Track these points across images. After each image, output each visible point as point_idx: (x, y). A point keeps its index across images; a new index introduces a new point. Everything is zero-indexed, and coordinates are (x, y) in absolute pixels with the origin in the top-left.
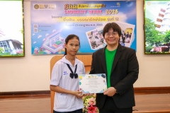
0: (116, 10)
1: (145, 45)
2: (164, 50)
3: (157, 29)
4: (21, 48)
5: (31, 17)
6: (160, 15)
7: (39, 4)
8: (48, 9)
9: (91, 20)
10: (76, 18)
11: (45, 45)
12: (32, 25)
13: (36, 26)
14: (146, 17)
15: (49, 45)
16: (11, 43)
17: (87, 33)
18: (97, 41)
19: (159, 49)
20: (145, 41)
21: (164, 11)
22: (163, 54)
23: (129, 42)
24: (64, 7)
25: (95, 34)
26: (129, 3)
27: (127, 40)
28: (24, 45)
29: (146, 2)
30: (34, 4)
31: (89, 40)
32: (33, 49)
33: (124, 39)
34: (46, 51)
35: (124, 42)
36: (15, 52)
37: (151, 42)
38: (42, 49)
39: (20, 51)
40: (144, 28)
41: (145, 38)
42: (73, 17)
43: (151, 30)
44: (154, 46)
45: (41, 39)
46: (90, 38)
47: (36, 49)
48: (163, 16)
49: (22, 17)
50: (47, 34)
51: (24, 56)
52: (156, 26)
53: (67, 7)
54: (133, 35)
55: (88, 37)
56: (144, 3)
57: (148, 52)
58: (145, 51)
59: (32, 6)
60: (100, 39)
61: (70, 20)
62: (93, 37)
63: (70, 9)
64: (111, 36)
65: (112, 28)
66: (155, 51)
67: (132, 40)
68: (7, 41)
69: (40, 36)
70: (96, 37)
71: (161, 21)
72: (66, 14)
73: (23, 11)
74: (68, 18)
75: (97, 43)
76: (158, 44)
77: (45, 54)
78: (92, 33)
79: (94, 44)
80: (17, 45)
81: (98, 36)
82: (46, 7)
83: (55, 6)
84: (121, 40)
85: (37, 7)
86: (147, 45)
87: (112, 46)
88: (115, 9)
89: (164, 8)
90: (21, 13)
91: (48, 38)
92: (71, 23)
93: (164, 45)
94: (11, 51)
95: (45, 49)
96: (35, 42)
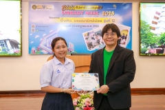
0: (113, 12)
1: (140, 47)
2: (159, 52)
3: (152, 31)
4: (18, 47)
5: (29, 17)
6: (155, 17)
7: (37, 5)
8: (45, 9)
9: (87, 21)
10: (73, 19)
11: (42, 45)
12: (29, 25)
13: (33, 26)
14: (141, 19)
15: (46, 45)
16: (8, 43)
17: (83, 34)
18: (94, 42)
19: (154, 51)
20: (140, 43)
21: (159, 14)
22: (158, 56)
23: (124, 43)
24: (61, 8)
25: (91, 35)
26: (125, 5)
27: (122, 41)
28: (21, 44)
29: (142, 4)
30: (32, 5)
31: (86, 41)
32: (30, 49)
34: (43, 51)
36: (12, 51)
37: (146, 43)
38: (39, 49)
39: (17, 51)
40: (140, 30)
41: (140, 40)
42: (70, 18)
43: (146, 32)
44: (149, 47)
45: (38, 39)
46: (87, 39)
47: (33, 49)
48: (158, 18)
49: (20, 17)
51: (21, 56)
52: (151, 28)
53: (64, 8)
54: (128, 37)
55: (85, 38)
56: (139, 6)
57: (143, 54)
58: (140, 52)
59: (30, 6)
60: (96, 40)
61: (67, 21)
62: (90, 38)
63: (67, 10)
65: (111, 28)
66: (150, 53)
67: (127, 41)
68: (5, 41)
69: (37, 36)
70: (93, 38)
71: (156, 23)
72: (64, 15)
73: (21, 11)
74: (65, 18)
75: (93, 44)
76: (153, 46)
77: (42, 54)
78: (88, 34)
79: (90, 45)
80: (14, 44)
81: (95, 37)
82: (44, 7)
83: (53, 7)
85: (34, 7)
86: (142, 47)
87: (110, 46)
88: (111, 10)
89: (160, 11)
90: (19, 13)
91: (45, 38)
92: (68, 23)
93: (159, 47)
94: (8, 50)
95: (42, 49)
96: (32, 42)
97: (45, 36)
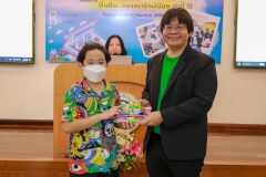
10: (119, 3)
11: (67, 47)
12: (47, 10)
13: (53, 15)
15: (73, 47)
17: (137, 29)
18: (155, 43)
23: (208, 46)
25: (150, 31)
28: (34, 45)
31: (141, 41)
32: (48, 52)
33: (200, 41)
34: (69, 57)
35: (199, 45)
38: (62, 53)
40: (236, 22)
41: (235, 40)
45: (62, 35)
46: (143, 37)
47: (53, 52)
50: (72, 29)
51: (33, 63)
54: (215, 35)
55: (139, 35)
60: (159, 39)
61: (110, 5)
62: (148, 36)
64: (173, 31)
65: (177, 17)
69: (60, 32)
70: (153, 36)
77: (67, 61)
78: (146, 29)
79: (148, 48)
81: (157, 34)
84: (195, 42)
91: (73, 35)
95: (66, 53)
96: (51, 41)
97: (73, 31)
